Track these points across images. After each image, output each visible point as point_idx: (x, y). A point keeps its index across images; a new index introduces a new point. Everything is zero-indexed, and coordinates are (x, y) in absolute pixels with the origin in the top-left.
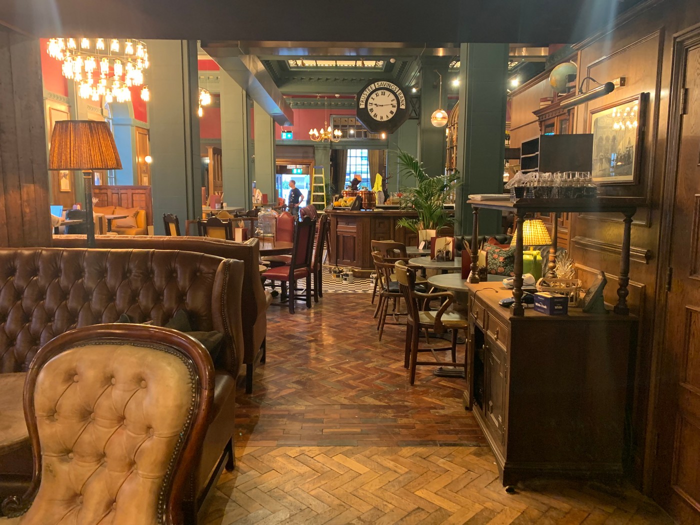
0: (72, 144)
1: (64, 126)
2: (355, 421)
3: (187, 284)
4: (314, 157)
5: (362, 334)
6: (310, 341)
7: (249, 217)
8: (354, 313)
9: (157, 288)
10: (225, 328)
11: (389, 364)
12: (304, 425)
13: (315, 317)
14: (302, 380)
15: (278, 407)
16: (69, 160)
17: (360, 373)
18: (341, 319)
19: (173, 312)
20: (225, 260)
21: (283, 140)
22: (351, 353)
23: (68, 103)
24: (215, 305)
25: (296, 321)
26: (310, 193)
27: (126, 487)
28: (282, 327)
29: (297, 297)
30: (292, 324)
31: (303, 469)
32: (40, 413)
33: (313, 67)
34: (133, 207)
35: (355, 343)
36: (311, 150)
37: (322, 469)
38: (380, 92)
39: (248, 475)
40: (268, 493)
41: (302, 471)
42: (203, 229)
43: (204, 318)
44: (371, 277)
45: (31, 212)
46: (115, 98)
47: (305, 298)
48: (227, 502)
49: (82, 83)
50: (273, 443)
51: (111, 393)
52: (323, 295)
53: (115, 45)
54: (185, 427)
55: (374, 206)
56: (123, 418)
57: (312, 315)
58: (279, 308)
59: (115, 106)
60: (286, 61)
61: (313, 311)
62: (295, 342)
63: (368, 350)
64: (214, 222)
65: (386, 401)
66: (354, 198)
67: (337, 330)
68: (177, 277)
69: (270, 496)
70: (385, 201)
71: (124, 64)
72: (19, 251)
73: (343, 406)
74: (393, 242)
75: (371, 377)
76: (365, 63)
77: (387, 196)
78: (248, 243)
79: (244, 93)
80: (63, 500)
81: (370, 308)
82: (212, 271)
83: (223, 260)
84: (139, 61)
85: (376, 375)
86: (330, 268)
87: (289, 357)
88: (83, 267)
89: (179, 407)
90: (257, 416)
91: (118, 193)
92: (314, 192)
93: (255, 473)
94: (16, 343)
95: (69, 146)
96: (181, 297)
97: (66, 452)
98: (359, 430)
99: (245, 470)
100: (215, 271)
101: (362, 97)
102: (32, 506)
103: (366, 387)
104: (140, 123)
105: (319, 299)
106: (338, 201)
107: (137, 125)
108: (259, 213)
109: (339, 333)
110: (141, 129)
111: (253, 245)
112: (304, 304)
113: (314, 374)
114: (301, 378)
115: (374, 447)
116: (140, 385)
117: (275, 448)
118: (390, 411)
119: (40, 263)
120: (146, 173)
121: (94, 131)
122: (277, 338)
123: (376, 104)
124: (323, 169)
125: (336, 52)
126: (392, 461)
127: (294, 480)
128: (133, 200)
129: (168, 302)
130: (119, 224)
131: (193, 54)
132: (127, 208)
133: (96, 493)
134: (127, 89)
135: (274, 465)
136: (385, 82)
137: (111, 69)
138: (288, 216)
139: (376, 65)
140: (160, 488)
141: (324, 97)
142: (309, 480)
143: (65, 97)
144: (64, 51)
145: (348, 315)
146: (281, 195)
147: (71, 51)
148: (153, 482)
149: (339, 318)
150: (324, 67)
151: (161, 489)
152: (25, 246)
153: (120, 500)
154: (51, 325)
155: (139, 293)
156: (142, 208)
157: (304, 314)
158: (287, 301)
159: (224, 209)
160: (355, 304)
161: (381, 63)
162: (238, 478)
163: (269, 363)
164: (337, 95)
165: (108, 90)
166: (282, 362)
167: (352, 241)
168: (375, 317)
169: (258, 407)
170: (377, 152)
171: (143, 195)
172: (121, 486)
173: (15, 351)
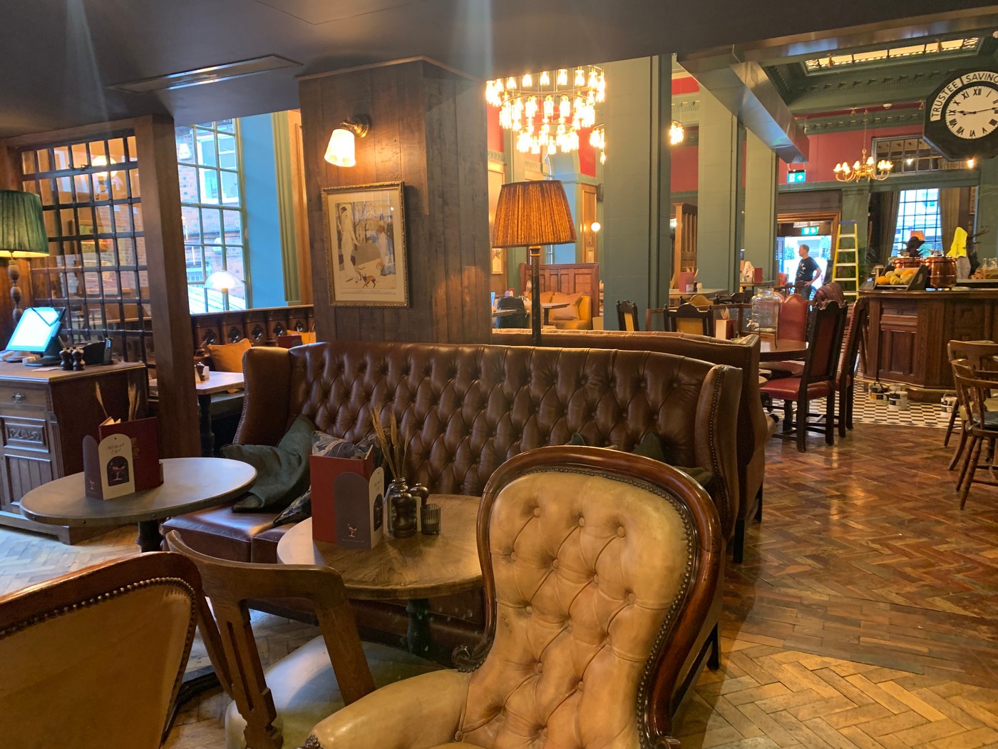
0: (520, 213)
1: (512, 189)
2: (916, 633)
3: (660, 398)
4: (840, 207)
5: (927, 495)
6: (832, 497)
7: (735, 304)
8: (910, 459)
9: (618, 401)
10: (714, 466)
11: (983, 550)
12: (828, 624)
13: (839, 460)
14: (822, 555)
15: (783, 590)
16: (516, 233)
17: (925, 557)
18: (887, 467)
19: (640, 436)
20: (716, 366)
21: (790, 185)
22: (906, 523)
23: (504, 160)
24: (700, 432)
25: (808, 464)
26: (830, 264)
27: (596, 666)
28: (786, 471)
29: (809, 427)
30: (801, 468)
31: (829, 692)
32: (497, 550)
33: (848, 65)
34: (575, 292)
35: (915, 509)
36: (836, 196)
37: (859, 698)
38: (970, 91)
39: (740, 682)
40: (772, 715)
41: (826, 695)
42: (671, 321)
43: (683, 448)
44: (942, 400)
45: (471, 300)
46: (559, 148)
47: (824, 428)
48: (710, 714)
49: (521, 132)
50: (779, 643)
51: (579, 537)
52: (854, 426)
53: (562, 77)
54: (678, 599)
55: (953, 283)
56: (591, 572)
57: (835, 457)
58: (781, 440)
59: (559, 158)
60: (802, 64)
61: (835, 450)
62: (808, 496)
63: (939, 522)
64: (687, 312)
65: (976, 610)
66: (916, 270)
67: (881, 484)
68: (646, 387)
69: (776, 720)
70: (972, 272)
71: (571, 100)
72: (460, 348)
73: (896, 607)
74: (990, 343)
75: (945, 567)
76: (943, 46)
77: (975, 265)
78: (744, 343)
79: (735, 119)
80: (521, 664)
81: (942, 453)
82: (694, 381)
83: (712, 367)
84: (591, 93)
85: (956, 565)
86: (866, 384)
87: (798, 517)
88: (530, 369)
89: (671, 570)
90: (750, 598)
91: (557, 275)
92: (838, 262)
93: (750, 681)
94: (455, 459)
95: (516, 216)
96: (650, 416)
97: (524, 604)
98: (925, 650)
99: (736, 672)
100: (701, 383)
101: (936, 103)
102: (485, 664)
103: (938, 583)
104: (587, 178)
105: (847, 432)
106: (884, 275)
107: (584, 182)
108: (754, 297)
109: (884, 490)
110: (588, 187)
111: (752, 345)
112: (822, 438)
113: (841, 549)
114: (820, 552)
115: (954, 683)
116: (616, 533)
117: (780, 649)
118: (984, 628)
119: (482, 363)
120: (591, 246)
121: (546, 195)
122: (779, 487)
123: (962, 112)
124: (856, 225)
125: (888, 35)
126: (990, 711)
127: (812, 705)
128: (575, 283)
129: (634, 422)
130: (557, 315)
131: (665, 72)
132: (568, 294)
133: (559, 664)
134: (575, 134)
135: (780, 676)
136: (981, 73)
137: (556, 109)
138: (798, 300)
139: (963, 45)
140: (641, 676)
141: (863, 110)
142: (837, 710)
143: (501, 153)
144: (501, 95)
145: (900, 461)
146: (782, 270)
147: (510, 93)
148: (632, 666)
149: (883, 464)
150: (867, 63)
151: (642, 678)
152: (465, 342)
153: (589, 679)
154: (493, 440)
155: (597, 407)
156: (586, 293)
157: (821, 453)
158: (795, 432)
159: (698, 292)
160: (912, 444)
161: (974, 41)
162: (725, 683)
163: (767, 522)
164: (885, 105)
165: (552, 138)
166: (788, 524)
167: (908, 340)
168: (952, 469)
169: (752, 585)
170: (957, 191)
171: (589, 276)
172: (589, 663)
173: (454, 469)
